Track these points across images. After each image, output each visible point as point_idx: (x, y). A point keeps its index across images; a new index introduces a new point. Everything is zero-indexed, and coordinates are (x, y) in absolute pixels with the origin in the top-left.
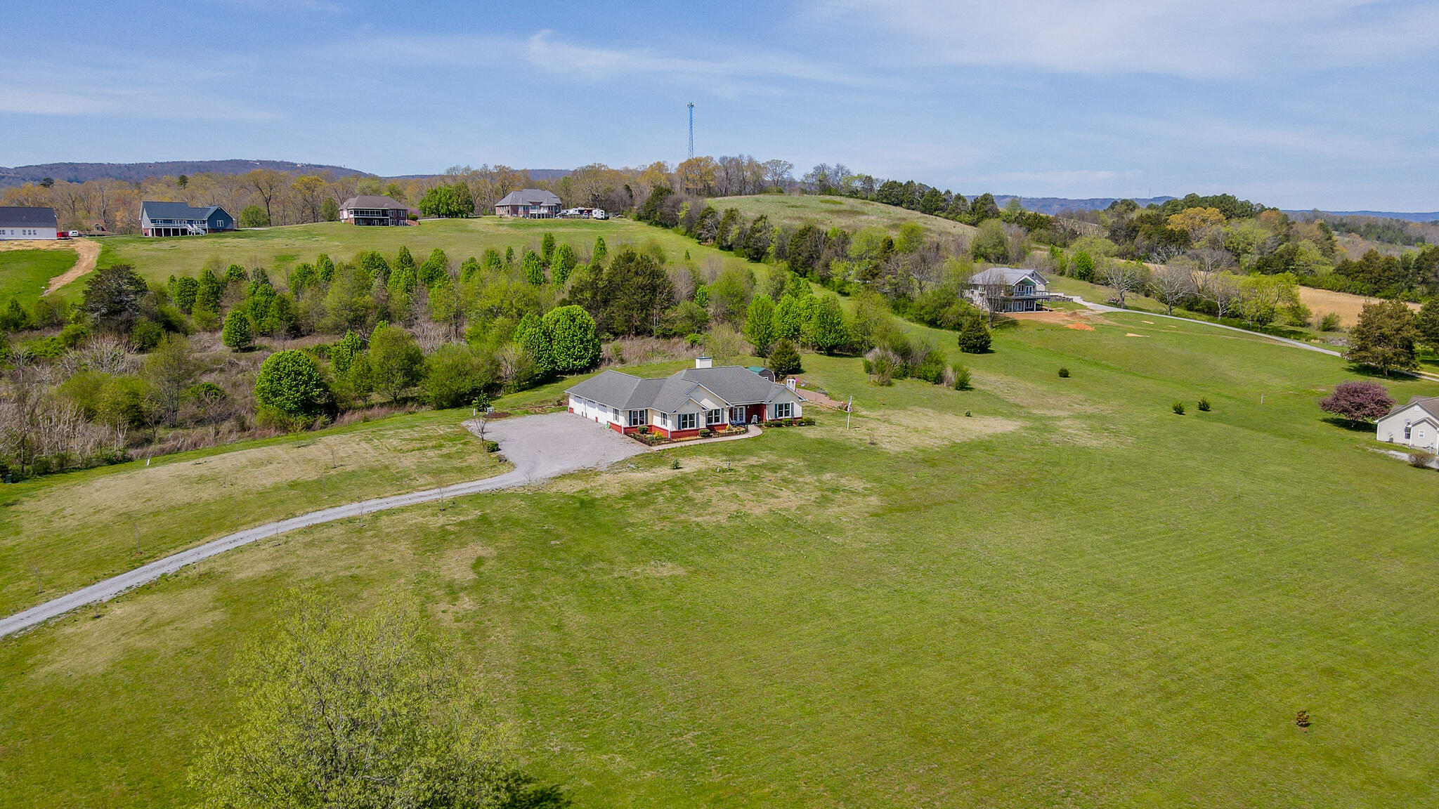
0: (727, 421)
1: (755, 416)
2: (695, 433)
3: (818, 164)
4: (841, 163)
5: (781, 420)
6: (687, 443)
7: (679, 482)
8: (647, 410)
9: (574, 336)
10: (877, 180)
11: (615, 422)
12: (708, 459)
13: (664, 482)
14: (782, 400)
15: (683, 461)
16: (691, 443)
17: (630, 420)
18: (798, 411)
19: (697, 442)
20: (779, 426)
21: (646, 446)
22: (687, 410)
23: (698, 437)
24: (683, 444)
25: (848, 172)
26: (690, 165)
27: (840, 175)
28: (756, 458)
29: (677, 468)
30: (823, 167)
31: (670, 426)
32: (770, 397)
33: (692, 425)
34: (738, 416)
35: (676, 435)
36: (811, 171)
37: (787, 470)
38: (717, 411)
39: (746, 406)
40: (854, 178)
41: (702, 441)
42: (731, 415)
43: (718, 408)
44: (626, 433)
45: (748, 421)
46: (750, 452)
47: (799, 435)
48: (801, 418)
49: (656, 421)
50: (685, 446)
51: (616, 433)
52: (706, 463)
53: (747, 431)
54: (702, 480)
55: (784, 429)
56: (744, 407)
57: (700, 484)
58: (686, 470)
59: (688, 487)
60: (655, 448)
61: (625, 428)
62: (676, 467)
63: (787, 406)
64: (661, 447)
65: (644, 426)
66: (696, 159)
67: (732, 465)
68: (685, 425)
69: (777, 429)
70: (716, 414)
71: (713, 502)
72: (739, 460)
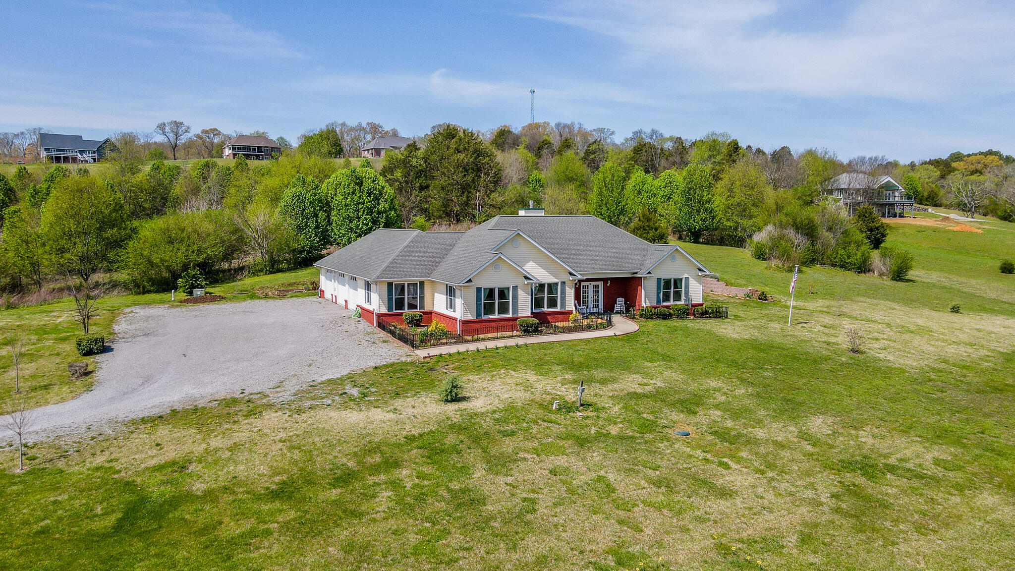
0: (570, 305)
1: (620, 301)
2: (511, 324)
3: (636, 129)
4: (656, 128)
5: (667, 307)
6: (491, 345)
7: (451, 439)
8: (422, 283)
9: (358, 203)
10: (686, 140)
11: (367, 306)
12: (532, 377)
13: (410, 439)
14: (669, 272)
15: (472, 383)
16: (501, 343)
17: (390, 300)
18: (696, 292)
19: (511, 342)
20: (666, 316)
21: (407, 349)
22: (494, 280)
23: (515, 333)
24: (481, 346)
25: (661, 135)
26: (531, 127)
27: (654, 137)
28: (638, 378)
29: (456, 399)
30: (640, 132)
31: (461, 311)
32: (648, 266)
33: (503, 309)
34: (590, 300)
35: (471, 329)
36: (630, 135)
37: (717, 407)
38: (552, 287)
39: (605, 280)
40: (667, 139)
41: (521, 341)
42: (577, 297)
43: (554, 280)
44: (381, 326)
45: (609, 309)
46: (625, 365)
47: (709, 333)
48: (702, 305)
49: (438, 303)
50: (487, 350)
51: (364, 325)
52: (527, 387)
53: (610, 324)
54: (512, 434)
55: (675, 323)
56: (601, 284)
57: (508, 446)
58: (478, 404)
59: (473, 456)
60: (422, 353)
61: (379, 316)
62: (454, 397)
63: (677, 282)
64: (435, 351)
65: (417, 312)
66: (536, 123)
67: (589, 394)
68: (489, 309)
69: (665, 322)
70: (550, 292)
71: (542, 510)
72: (603, 382)
